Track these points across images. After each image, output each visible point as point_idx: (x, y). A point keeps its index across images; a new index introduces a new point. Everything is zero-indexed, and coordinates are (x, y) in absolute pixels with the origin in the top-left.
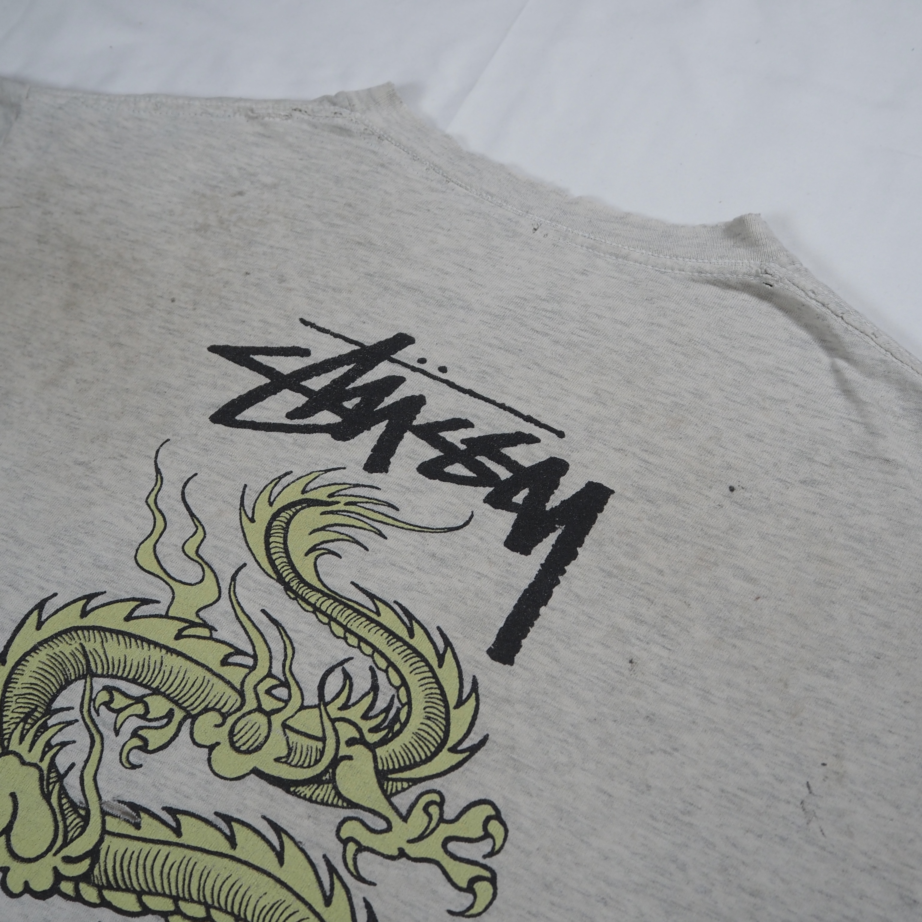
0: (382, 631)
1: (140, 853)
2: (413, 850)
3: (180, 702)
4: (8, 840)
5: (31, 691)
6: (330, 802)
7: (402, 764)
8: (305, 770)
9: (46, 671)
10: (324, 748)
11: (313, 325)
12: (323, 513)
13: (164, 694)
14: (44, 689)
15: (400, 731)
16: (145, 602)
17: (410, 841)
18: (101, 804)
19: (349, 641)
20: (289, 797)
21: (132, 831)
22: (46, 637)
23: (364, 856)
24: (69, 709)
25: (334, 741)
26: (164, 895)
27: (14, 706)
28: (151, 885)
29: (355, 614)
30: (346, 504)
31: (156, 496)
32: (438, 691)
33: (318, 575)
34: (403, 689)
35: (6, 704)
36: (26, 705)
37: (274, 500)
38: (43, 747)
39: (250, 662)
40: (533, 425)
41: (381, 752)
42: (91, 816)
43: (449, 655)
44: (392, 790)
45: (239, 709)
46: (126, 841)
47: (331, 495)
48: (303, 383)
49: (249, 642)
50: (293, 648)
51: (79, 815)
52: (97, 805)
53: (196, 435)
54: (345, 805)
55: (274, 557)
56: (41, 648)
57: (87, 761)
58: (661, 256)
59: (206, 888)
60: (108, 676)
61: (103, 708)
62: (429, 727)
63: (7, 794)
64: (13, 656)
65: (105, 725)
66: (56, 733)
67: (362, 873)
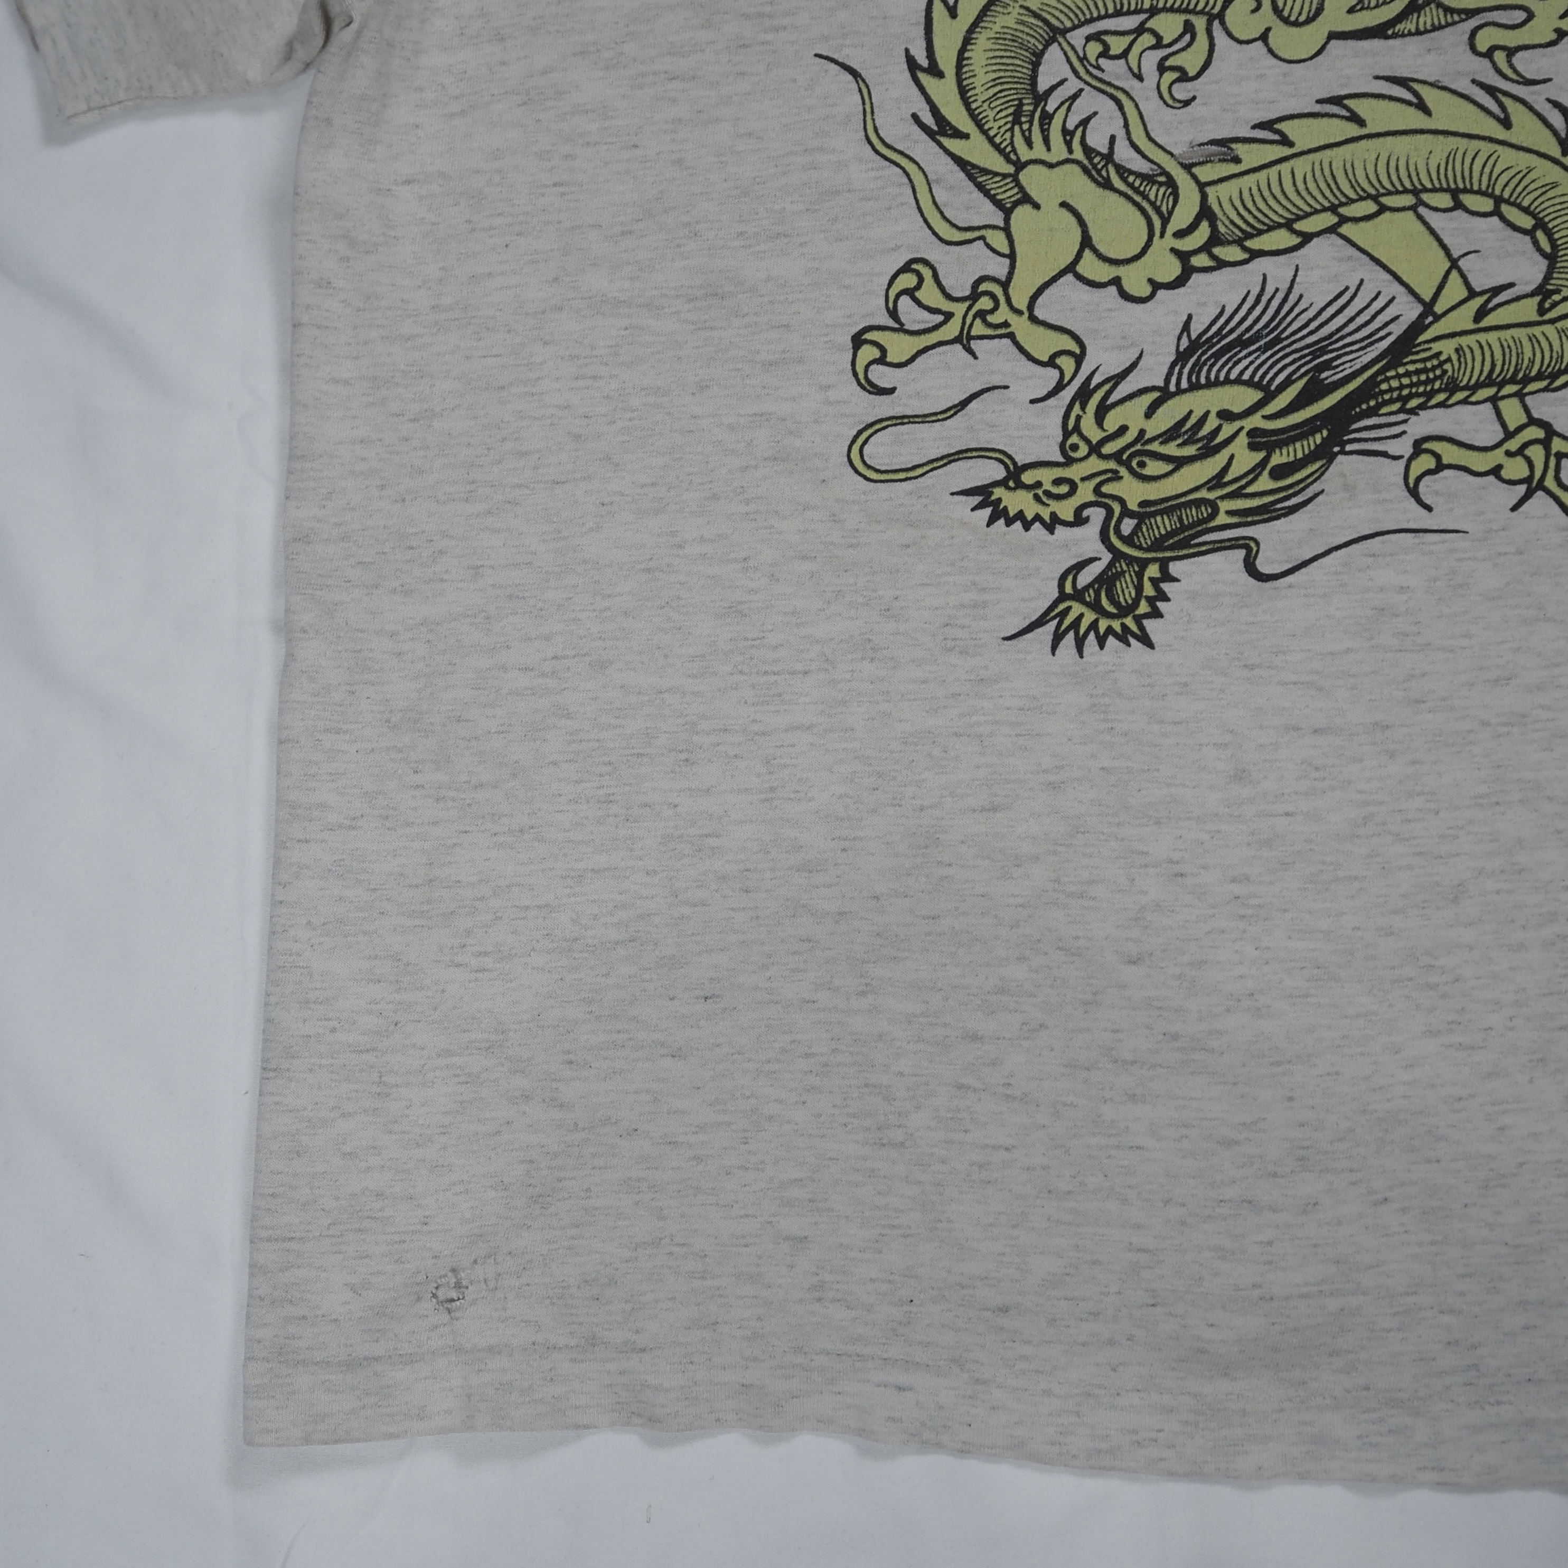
1: (1258, 186)
3: (1191, 7)
4: (1095, 251)
5: (999, 88)
6: (1443, 23)
8: (1391, 5)
9: (1002, 57)
13: (1165, 10)
14: (1015, 77)
17: (1562, 17)
18: (1176, 160)
20: (1391, 42)
21: (1234, 169)
22: (971, 21)
23: (1518, 59)
24: (1061, 83)
26: (1316, 212)
27: (991, 114)
28: (1295, 210)
35: (981, 117)
36: (1006, 105)
38: (1062, 138)
42: (1176, 178)
46: (1234, 181)
54: (1463, 16)
56: (974, 36)
57: (1126, 125)
60: (1082, 24)
61: (1102, 61)
63: (1057, 208)
64: (947, 62)
65: (1118, 77)
66: (1066, 116)
67: (1528, 76)
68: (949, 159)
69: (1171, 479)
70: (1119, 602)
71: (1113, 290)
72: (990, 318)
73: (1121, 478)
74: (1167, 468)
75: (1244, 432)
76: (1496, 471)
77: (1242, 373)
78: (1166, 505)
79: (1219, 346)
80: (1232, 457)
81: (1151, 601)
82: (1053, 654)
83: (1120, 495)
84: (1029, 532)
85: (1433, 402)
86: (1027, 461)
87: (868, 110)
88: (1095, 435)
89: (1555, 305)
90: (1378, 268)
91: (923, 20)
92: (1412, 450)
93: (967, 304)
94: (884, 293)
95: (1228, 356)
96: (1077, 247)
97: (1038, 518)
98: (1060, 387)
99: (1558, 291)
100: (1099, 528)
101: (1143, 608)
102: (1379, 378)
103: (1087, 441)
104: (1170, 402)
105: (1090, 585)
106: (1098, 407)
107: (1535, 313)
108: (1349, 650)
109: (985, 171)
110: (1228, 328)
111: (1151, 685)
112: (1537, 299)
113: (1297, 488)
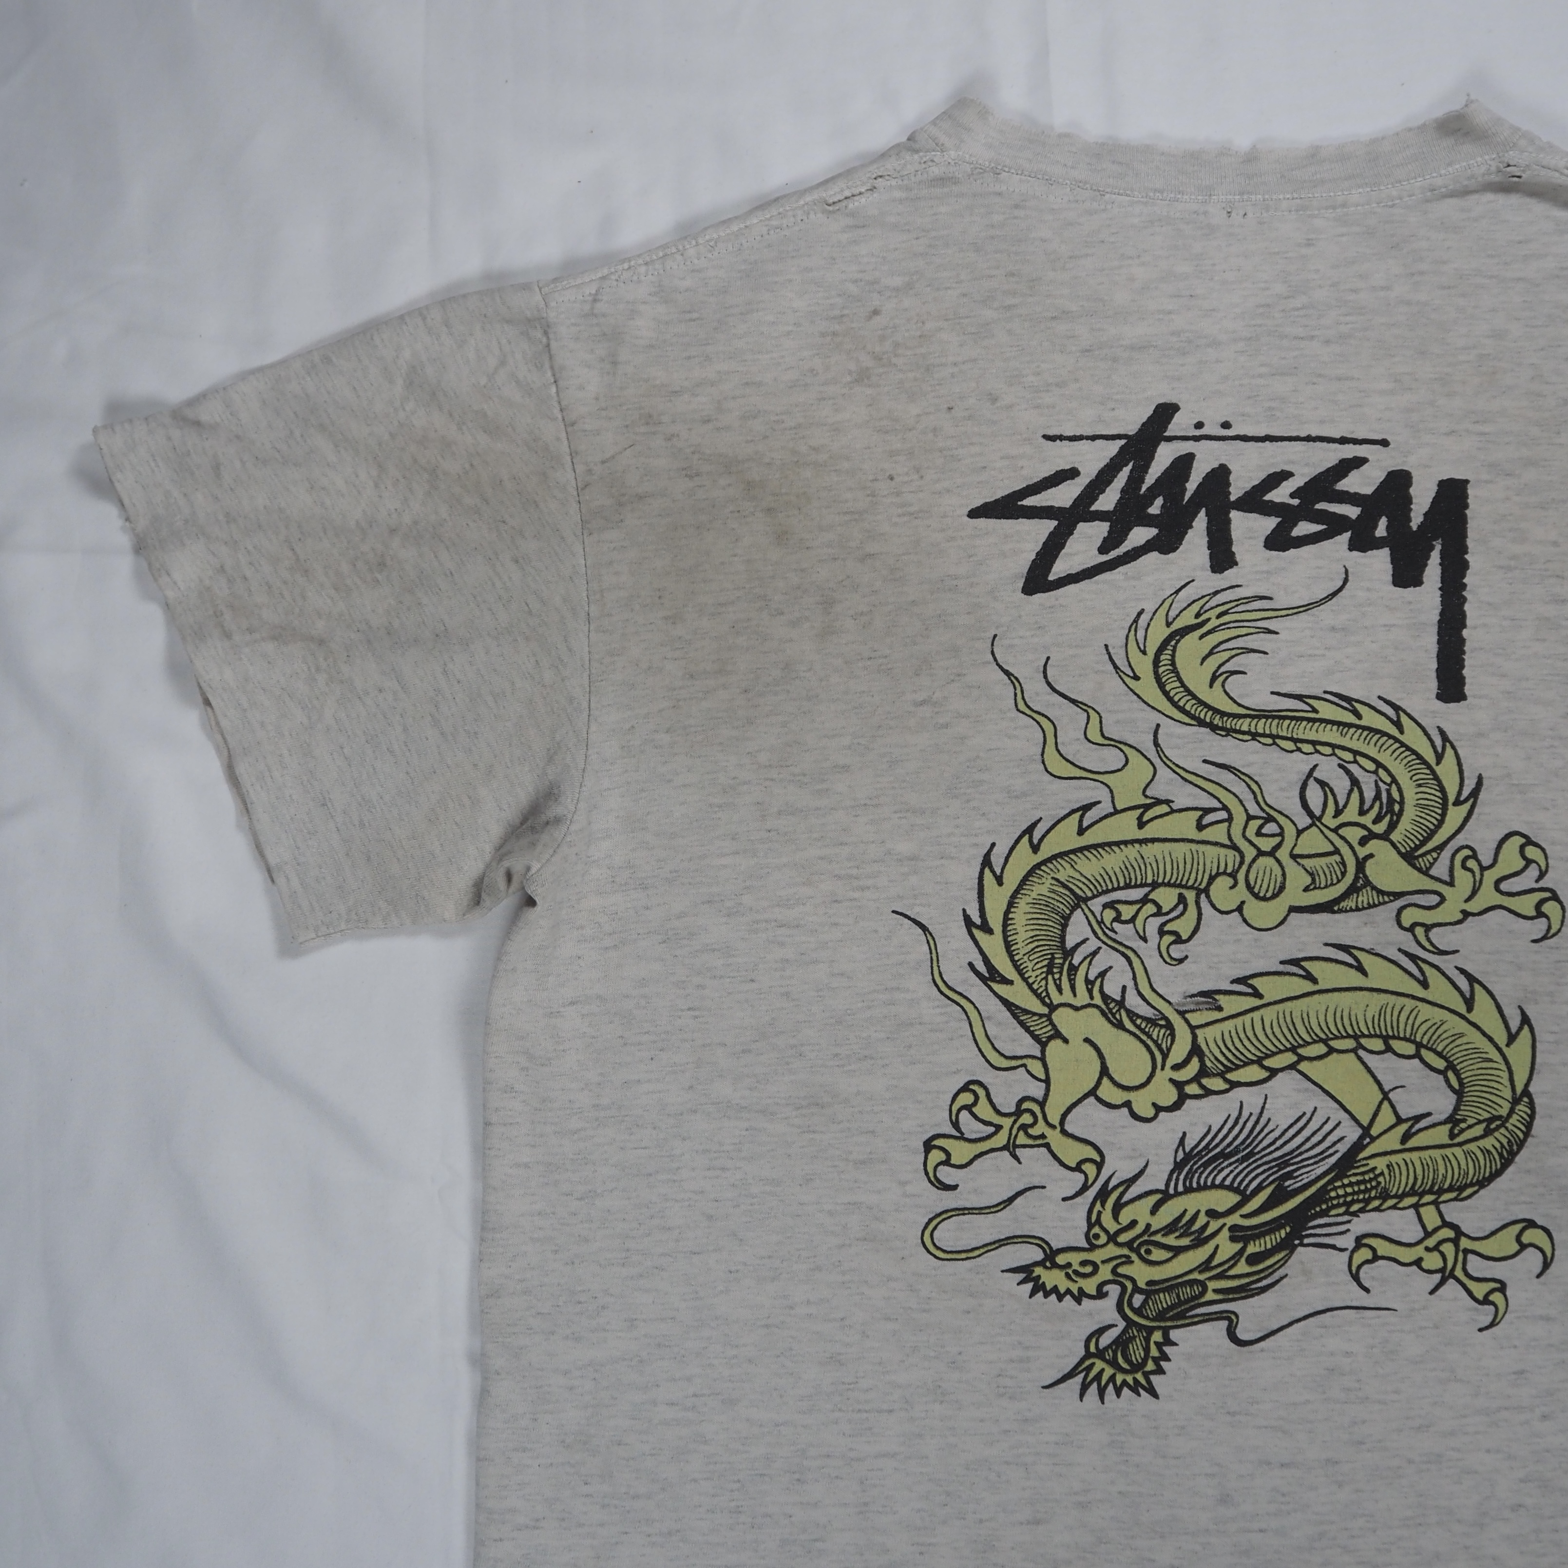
0: (1329, 726)
1: (1236, 1029)
2: (1473, 906)
3: (1184, 883)
4: (1112, 1079)
5: (1036, 944)
6: (1376, 902)
7: (1421, 838)
8: (1337, 886)
9: (1038, 919)
10: (1342, 858)
11: (1061, 438)
12: (1201, 637)
13: (1164, 884)
14: (1048, 935)
15: (1401, 810)
16: (1086, 808)
17: (1467, 901)
18: (1173, 1008)
19: (1304, 750)
20: (1337, 916)
21: (1218, 1015)
22: (1015, 888)
23: (1434, 934)
24: (1084, 941)
25: (1348, 848)
26: (1281, 1052)
27: (1030, 965)
28: (1264, 1050)
29: (1294, 722)
30: (1219, 617)
31: (1023, 698)
32: (1414, 757)
33: (1235, 702)
34: (1381, 771)
35: (1022, 967)
36: (1042, 958)
37: (1145, 647)
38: (1085, 987)
39: (1223, 815)
40: (1351, 445)
41: (1395, 836)
42: (1173, 1022)
43: (1404, 719)
45: (1242, 863)
46: (1217, 1025)
47: (1198, 615)
48: (1093, 508)
50: (1256, 782)
51: (1161, 1026)
53: (1020, 617)
54: (1392, 898)
55: (1181, 704)
56: (1016, 901)
57: (1135, 978)
58: (1382, 188)
60: (1100, 894)
61: (1115, 925)
63: (1082, 1042)
64: (995, 922)
65: (1128, 938)
66: (1088, 969)
67: (1441, 948)
68: (998, 1000)
71: (1125, 1110)
72: (1030, 1131)
73: (1132, 1262)
74: (1168, 1255)
75: (1225, 1231)
76: (1418, 1263)
77: (1224, 1179)
78: (1167, 1284)
79: (1206, 1158)
80: (1217, 1247)
81: (1156, 1360)
82: (1081, 1400)
84: (1062, 1303)
85: (1370, 1207)
86: (1060, 1247)
87: (934, 958)
88: (1112, 1227)
89: (1462, 1131)
90: (1328, 1098)
91: (976, 886)
93: (1012, 1119)
94: (948, 1107)
95: (1213, 1166)
96: (1097, 1075)
97: (1068, 1292)
98: (1085, 1188)
99: (1464, 1121)
101: (1150, 1366)
102: (1329, 1188)
104: (1170, 1203)
105: (1109, 1346)
106: (1114, 1205)
107: (1447, 1138)
108: (1308, 1402)
109: (1026, 1012)
110: (1214, 1144)
111: (1156, 1428)
112: (1449, 1126)
113: (1267, 1273)
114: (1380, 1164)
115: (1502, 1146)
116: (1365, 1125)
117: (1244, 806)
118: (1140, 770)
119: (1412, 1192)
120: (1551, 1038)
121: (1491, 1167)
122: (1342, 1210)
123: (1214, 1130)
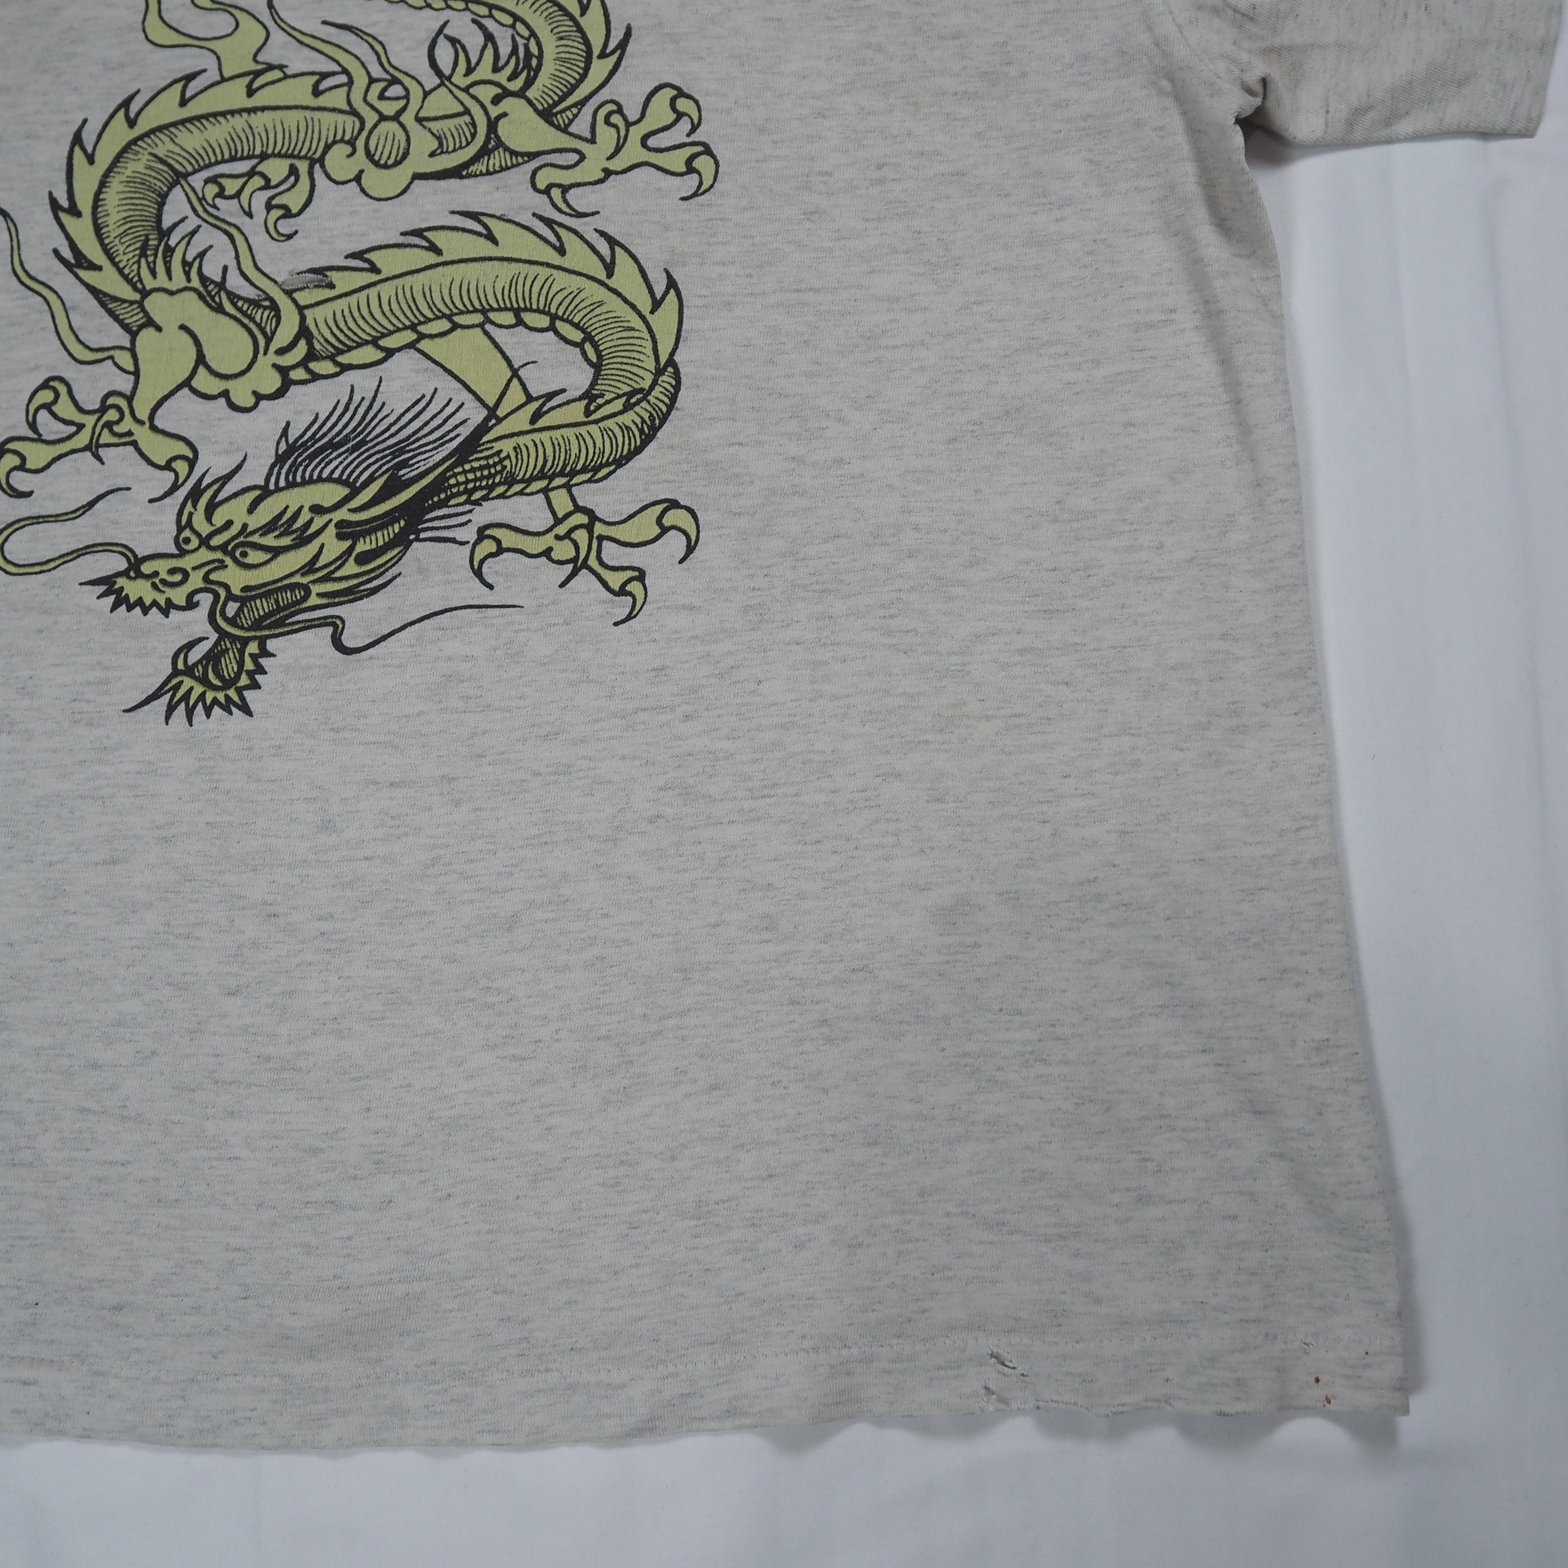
1: (350, 308)
2: (616, 164)
3: (296, 152)
4: (208, 368)
5: (129, 225)
6: (509, 164)
7: (560, 94)
8: (466, 149)
9: (132, 198)
10: (472, 119)
13: (273, 155)
14: (142, 216)
16: (189, 78)
17: (610, 158)
18: (280, 287)
20: (466, 182)
23: (571, 195)
24: (182, 220)
25: (479, 107)
26: (399, 330)
27: (121, 248)
28: (380, 329)
32: (556, 8)
36: (134, 240)
39: (343, 79)
41: (531, 93)
42: (278, 302)
44: (564, 122)
45: (362, 129)
49: (330, 61)
51: (265, 308)
52: (277, 289)
54: (526, 159)
56: (109, 180)
57: (237, 257)
59: (436, 303)
60: (201, 169)
61: (218, 201)
62: (567, 46)
63: (177, 329)
64: (85, 203)
65: (231, 215)
67: (580, 209)
69: (269, 566)
70: (224, 676)
71: (222, 401)
72: (116, 429)
73: (227, 566)
75: (332, 525)
76: (547, 553)
77: (333, 472)
78: (264, 589)
80: (322, 546)
81: (251, 674)
82: (167, 723)
83: (226, 581)
84: (148, 616)
85: (494, 494)
86: (146, 554)
87: (15, 245)
88: (204, 529)
89: (599, 407)
90: (450, 378)
91: (64, 167)
92: (476, 537)
93: (96, 416)
94: (24, 407)
95: (320, 457)
96: (192, 365)
97: (155, 603)
98: (175, 487)
99: (602, 396)
100: (207, 611)
101: (244, 680)
102: (448, 474)
103: (198, 535)
104: (269, 499)
105: (200, 662)
107: (582, 415)
108: (421, 713)
109: (115, 299)
110: (321, 433)
111: (250, 749)
112: (585, 402)
113: (378, 572)
114: (506, 446)
115: (643, 421)
116: (491, 405)
117: (366, 68)
118: (251, 33)
119: (542, 476)
120: (700, 302)
121: (630, 444)
122: (463, 498)
123: (322, 418)
